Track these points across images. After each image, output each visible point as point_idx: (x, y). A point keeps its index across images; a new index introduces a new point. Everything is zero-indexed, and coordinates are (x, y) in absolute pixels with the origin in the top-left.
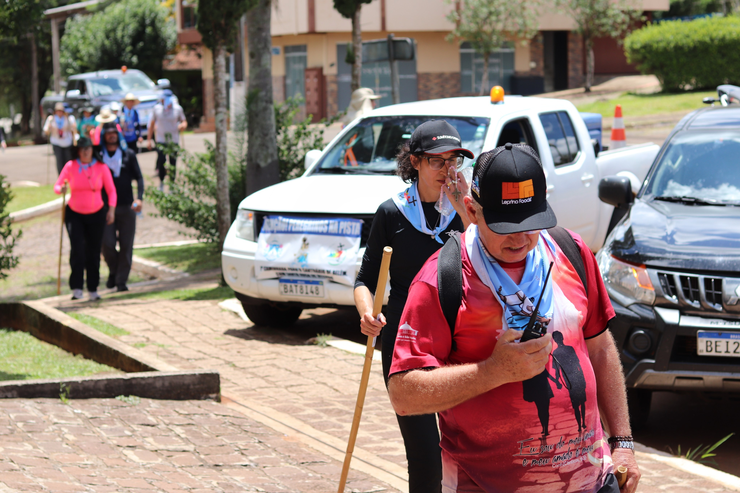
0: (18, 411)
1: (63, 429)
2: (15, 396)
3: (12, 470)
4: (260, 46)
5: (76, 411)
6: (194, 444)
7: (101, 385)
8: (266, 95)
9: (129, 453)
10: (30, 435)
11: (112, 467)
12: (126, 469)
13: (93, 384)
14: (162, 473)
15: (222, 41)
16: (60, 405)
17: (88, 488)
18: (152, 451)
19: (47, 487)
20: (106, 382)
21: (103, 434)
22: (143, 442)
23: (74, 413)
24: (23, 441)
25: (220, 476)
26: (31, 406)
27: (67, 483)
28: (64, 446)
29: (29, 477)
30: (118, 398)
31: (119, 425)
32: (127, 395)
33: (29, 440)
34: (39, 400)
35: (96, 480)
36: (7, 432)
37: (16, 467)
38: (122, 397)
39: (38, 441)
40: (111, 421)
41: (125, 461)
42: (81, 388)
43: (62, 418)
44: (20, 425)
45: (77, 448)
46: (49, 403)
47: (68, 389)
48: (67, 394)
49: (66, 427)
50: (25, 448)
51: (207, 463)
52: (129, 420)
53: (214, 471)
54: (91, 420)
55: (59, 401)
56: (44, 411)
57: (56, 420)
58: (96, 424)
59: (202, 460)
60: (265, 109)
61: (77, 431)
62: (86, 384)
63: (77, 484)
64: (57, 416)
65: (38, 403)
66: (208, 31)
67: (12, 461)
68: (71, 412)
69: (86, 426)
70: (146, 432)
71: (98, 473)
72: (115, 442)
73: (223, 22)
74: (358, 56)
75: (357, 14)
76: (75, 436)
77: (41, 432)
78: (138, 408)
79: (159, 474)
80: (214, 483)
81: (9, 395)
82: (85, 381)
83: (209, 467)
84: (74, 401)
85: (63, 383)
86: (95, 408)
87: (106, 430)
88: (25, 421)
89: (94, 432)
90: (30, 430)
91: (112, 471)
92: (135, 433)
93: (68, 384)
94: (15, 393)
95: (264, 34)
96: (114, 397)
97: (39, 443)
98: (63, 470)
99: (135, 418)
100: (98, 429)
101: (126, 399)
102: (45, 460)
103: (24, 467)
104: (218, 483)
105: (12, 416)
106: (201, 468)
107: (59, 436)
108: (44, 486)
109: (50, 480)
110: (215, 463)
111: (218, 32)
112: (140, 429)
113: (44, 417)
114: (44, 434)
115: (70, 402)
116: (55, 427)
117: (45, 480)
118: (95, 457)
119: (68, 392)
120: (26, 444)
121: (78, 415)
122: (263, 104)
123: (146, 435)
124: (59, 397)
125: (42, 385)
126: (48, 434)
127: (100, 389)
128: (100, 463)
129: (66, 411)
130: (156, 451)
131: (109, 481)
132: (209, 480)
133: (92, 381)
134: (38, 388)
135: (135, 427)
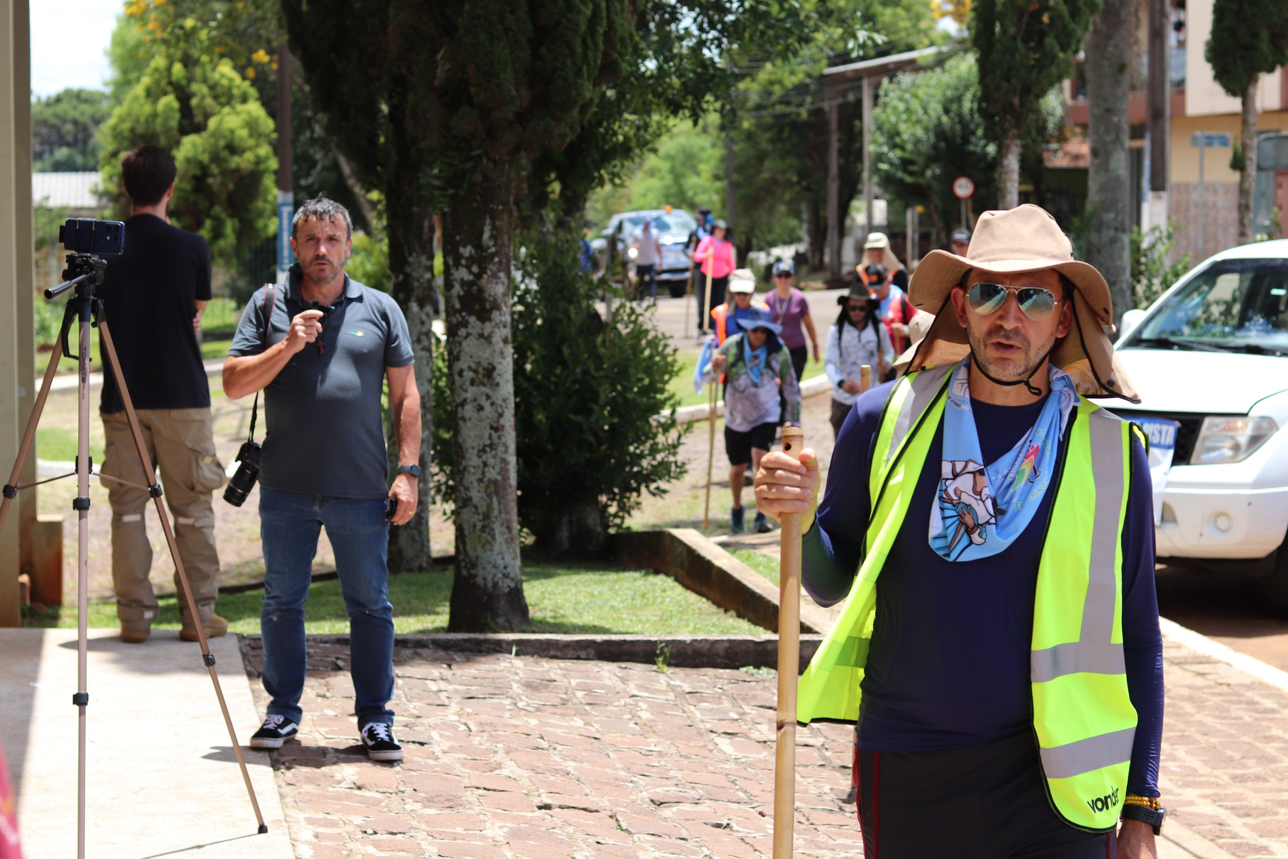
0: (588, 677)
1: (640, 704)
2: (591, 656)
3: (537, 748)
4: (1108, 139)
5: (672, 683)
6: (826, 737)
7: (720, 649)
8: (1116, 219)
9: (724, 743)
10: (588, 708)
11: (687, 757)
12: (707, 761)
13: (707, 646)
14: (758, 772)
15: (1015, 131)
16: (653, 674)
17: (635, 779)
18: (759, 742)
19: (576, 773)
20: (727, 645)
21: (698, 714)
22: (750, 729)
23: (669, 685)
24: (575, 715)
25: (841, 781)
26: (609, 671)
27: (609, 771)
28: (632, 725)
29: (557, 758)
30: (743, 670)
31: (726, 704)
32: (757, 666)
33: (583, 714)
34: (623, 665)
35: (654, 770)
36: (557, 701)
37: (545, 744)
38: (751, 669)
39: (596, 716)
40: (718, 699)
41: (711, 751)
42: (689, 651)
43: (647, 689)
44: (580, 694)
45: (648, 728)
46: (638, 670)
47: (666, 650)
48: (665, 657)
49: (646, 702)
50: (573, 723)
51: (831, 762)
52: (744, 700)
53: (838, 774)
54: (687, 696)
55: (655, 667)
56: (624, 680)
57: (635, 692)
58: (693, 701)
59: (825, 758)
60: (1113, 241)
61: (660, 710)
62: (698, 646)
63: (623, 773)
64: (641, 687)
65: (621, 668)
66: (993, 116)
67: (542, 738)
68: (664, 683)
69: (678, 702)
70: (762, 716)
71: (663, 763)
72: (709, 726)
73: (1016, 101)
74: (1251, 160)
75: (1251, 90)
76: (652, 714)
77: (606, 705)
78: (767, 684)
79: (753, 772)
80: (827, 788)
81: (583, 654)
82: (696, 640)
83: (834, 768)
84: (677, 670)
85: (661, 642)
86: (705, 681)
87: (702, 711)
88: (589, 691)
89: (684, 712)
90: (592, 702)
91: (686, 762)
92: (744, 717)
93: (668, 643)
94: (592, 652)
95: (1115, 119)
96: (737, 668)
97: (597, 719)
98: (612, 755)
99: (754, 697)
100: (692, 708)
101: (755, 671)
102: (593, 740)
103: (556, 746)
104: (831, 789)
105: (574, 682)
106: (821, 769)
107: (630, 712)
108: (572, 772)
109: (585, 765)
110: (842, 764)
111: (1008, 117)
112: (754, 712)
113: (620, 686)
114: (610, 708)
115: (670, 671)
116: (630, 701)
117: (578, 765)
118: (668, 742)
119: (668, 655)
120: (577, 719)
121: (672, 688)
122: (1107, 234)
123: (761, 720)
124: (654, 663)
125: (632, 643)
126: (616, 709)
127: (717, 655)
128: (673, 750)
129: (658, 682)
130: (765, 742)
131: (672, 773)
132: (822, 785)
133: (706, 641)
134: (626, 647)
135: (747, 709)
